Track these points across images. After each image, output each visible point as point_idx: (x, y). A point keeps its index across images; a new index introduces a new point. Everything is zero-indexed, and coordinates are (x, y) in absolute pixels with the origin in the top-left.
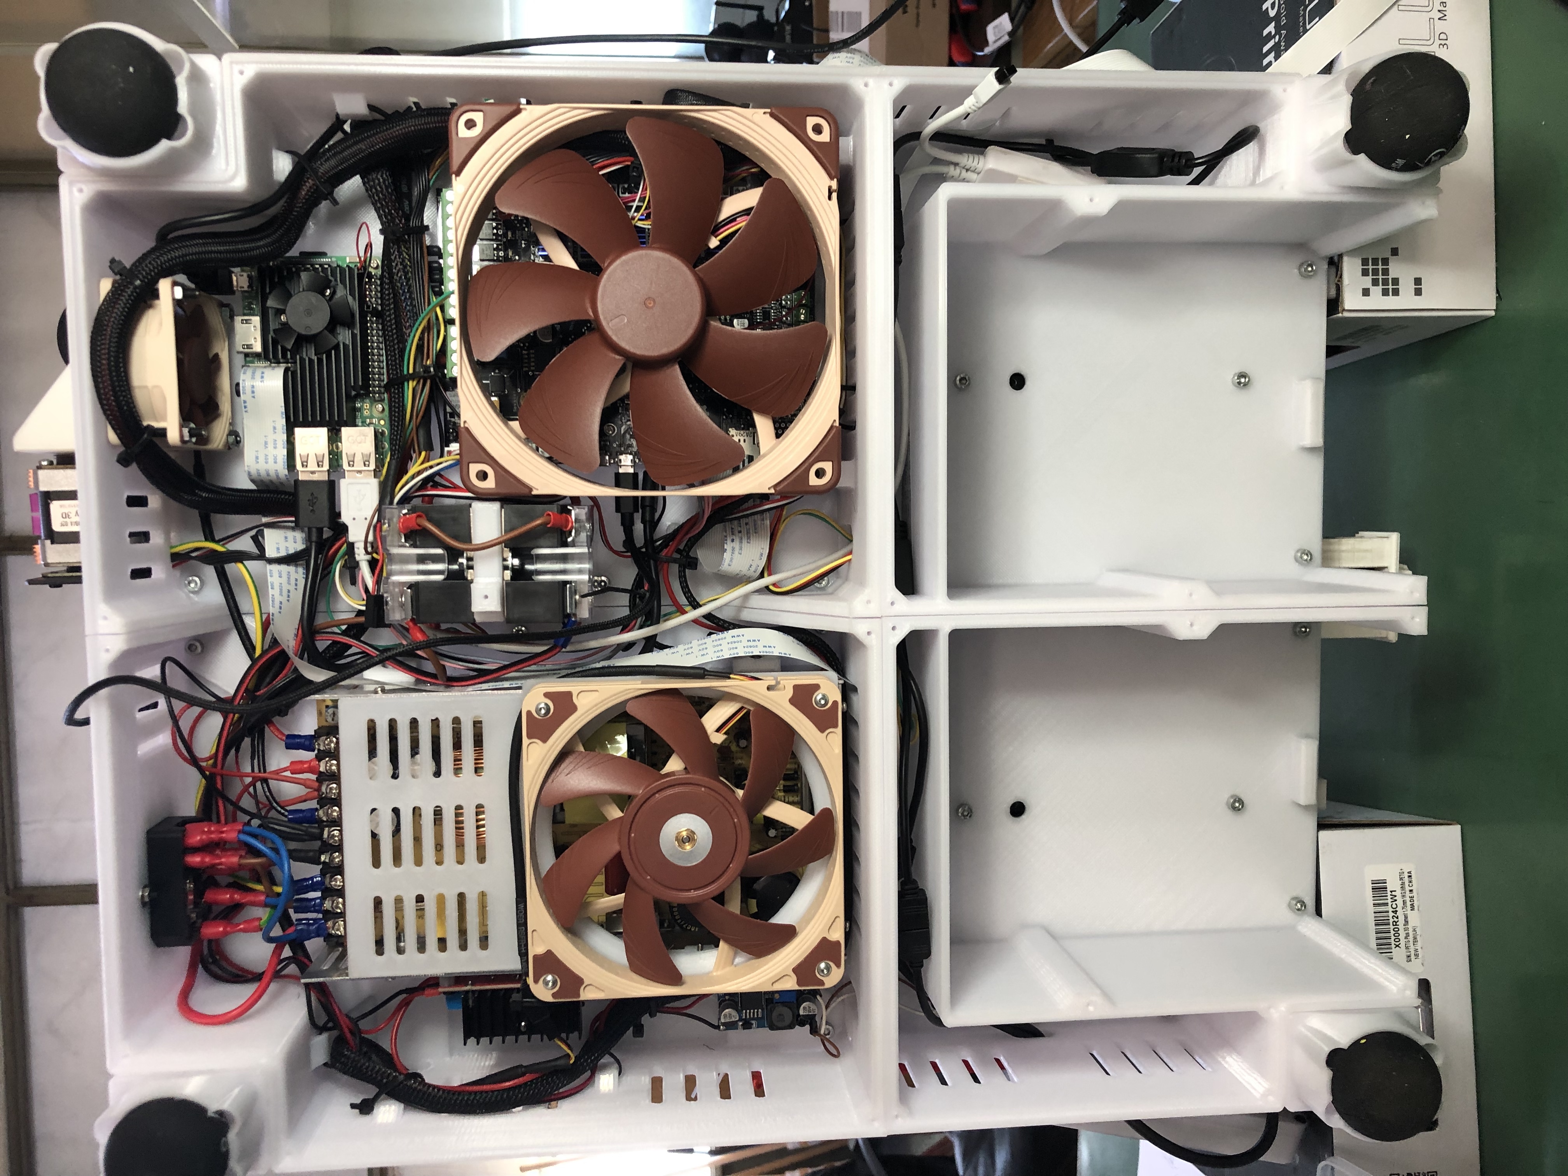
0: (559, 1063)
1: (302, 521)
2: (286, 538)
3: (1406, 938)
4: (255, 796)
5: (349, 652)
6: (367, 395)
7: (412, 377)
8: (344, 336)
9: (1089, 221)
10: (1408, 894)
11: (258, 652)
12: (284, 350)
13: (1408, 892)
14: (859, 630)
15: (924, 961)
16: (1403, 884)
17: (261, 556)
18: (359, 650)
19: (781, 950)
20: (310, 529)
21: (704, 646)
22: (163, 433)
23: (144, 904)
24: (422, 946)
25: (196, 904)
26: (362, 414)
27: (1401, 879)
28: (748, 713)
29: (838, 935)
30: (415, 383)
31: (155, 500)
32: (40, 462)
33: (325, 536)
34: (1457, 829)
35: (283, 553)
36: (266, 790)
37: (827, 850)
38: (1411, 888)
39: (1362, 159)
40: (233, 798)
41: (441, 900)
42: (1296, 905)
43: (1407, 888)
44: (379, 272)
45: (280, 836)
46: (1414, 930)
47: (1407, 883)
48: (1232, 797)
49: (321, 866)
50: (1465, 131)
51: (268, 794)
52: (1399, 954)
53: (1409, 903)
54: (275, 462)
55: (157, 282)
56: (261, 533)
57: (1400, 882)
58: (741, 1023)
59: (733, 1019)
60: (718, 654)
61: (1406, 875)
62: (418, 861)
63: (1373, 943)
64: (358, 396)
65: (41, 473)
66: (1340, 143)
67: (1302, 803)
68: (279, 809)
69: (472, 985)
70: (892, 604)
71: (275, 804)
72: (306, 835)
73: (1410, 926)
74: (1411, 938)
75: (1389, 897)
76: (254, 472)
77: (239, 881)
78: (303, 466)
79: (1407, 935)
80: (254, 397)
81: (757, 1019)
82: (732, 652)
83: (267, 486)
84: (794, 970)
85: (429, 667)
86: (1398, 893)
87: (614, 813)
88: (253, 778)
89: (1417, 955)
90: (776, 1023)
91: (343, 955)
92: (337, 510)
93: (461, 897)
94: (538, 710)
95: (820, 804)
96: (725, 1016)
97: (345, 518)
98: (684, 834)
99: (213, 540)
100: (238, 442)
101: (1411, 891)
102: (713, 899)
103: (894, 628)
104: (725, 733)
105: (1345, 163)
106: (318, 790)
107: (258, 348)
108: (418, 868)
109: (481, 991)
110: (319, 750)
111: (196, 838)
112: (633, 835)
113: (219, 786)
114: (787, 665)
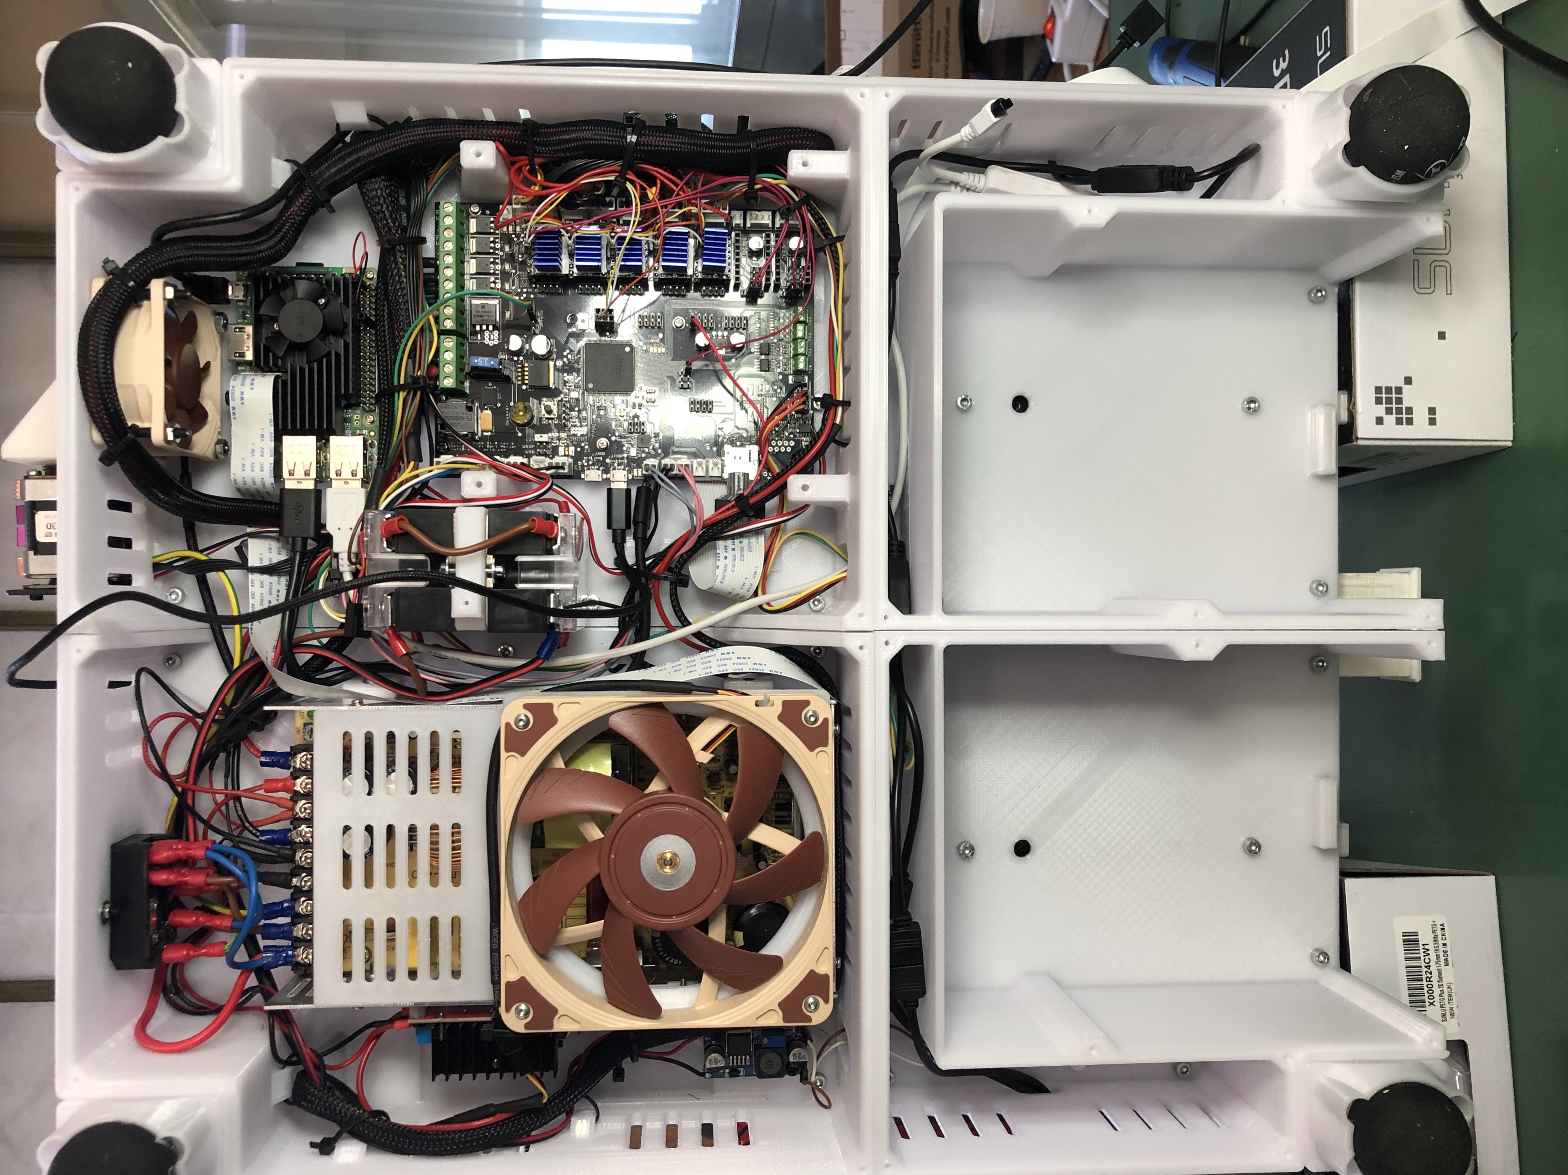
0: (531, 1101)
1: (286, 533)
2: (270, 549)
3: (1440, 995)
4: (227, 817)
5: (330, 667)
6: (357, 405)
7: (401, 388)
8: (337, 345)
9: (1087, 234)
10: (1441, 948)
11: (236, 664)
12: (276, 358)
13: (1441, 946)
14: (850, 644)
15: (920, 1000)
16: (1435, 937)
17: (243, 564)
18: (341, 665)
19: (767, 983)
20: (294, 538)
21: (693, 663)
22: (147, 432)
23: (104, 921)
24: (391, 974)
25: (159, 925)
26: (352, 424)
27: (1434, 932)
28: (735, 731)
29: (826, 967)
30: (405, 393)
31: (139, 507)
32: (28, 472)
33: (309, 548)
34: (1491, 879)
35: (266, 563)
36: (239, 808)
37: (815, 878)
38: (1444, 942)
39: (1362, 171)
40: (205, 817)
41: (413, 924)
42: (1319, 957)
43: (1441, 942)
44: (374, 282)
45: (253, 859)
46: (1449, 987)
47: (1440, 937)
48: (1248, 839)
49: (292, 890)
50: (1467, 143)
51: (240, 813)
52: (1434, 1012)
53: (1442, 958)
54: (262, 471)
55: (149, 282)
56: (244, 544)
57: (1433, 935)
58: (728, 1071)
59: (719, 1065)
60: (706, 671)
61: (1439, 928)
62: (390, 882)
63: (1406, 999)
64: (349, 406)
65: (28, 483)
66: (1339, 156)
67: (1323, 846)
68: (251, 828)
69: (444, 1016)
70: (886, 617)
71: (247, 824)
72: (278, 857)
73: (1444, 983)
74: (1446, 996)
75: (1422, 951)
76: (240, 480)
77: (207, 905)
78: (290, 474)
79: (1442, 992)
80: (243, 404)
81: (745, 1067)
82: (721, 668)
83: (252, 495)
84: (780, 1005)
85: (409, 682)
86: (1431, 947)
87: (594, 833)
88: (226, 795)
89: (1452, 1015)
90: (765, 1071)
91: (310, 986)
92: (322, 522)
93: (434, 922)
94: (518, 721)
95: (810, 828)
96: (710, 1061)
97: (331, 528)
98: (668, 856)
99: (196, 549)
100: (227, 452)
101: (1444, 944)
102: (696, 926)
103: (887, 643)
104: (712, 753)
105: (1343, 175)
106: (292, 809)
107: (249, 356)
108: (391, 889)
109: (452, 1024)
110: (294, 767)
111: (163, 854)
112: (613, 856)
113: (190, 802)
114: (777, 682)
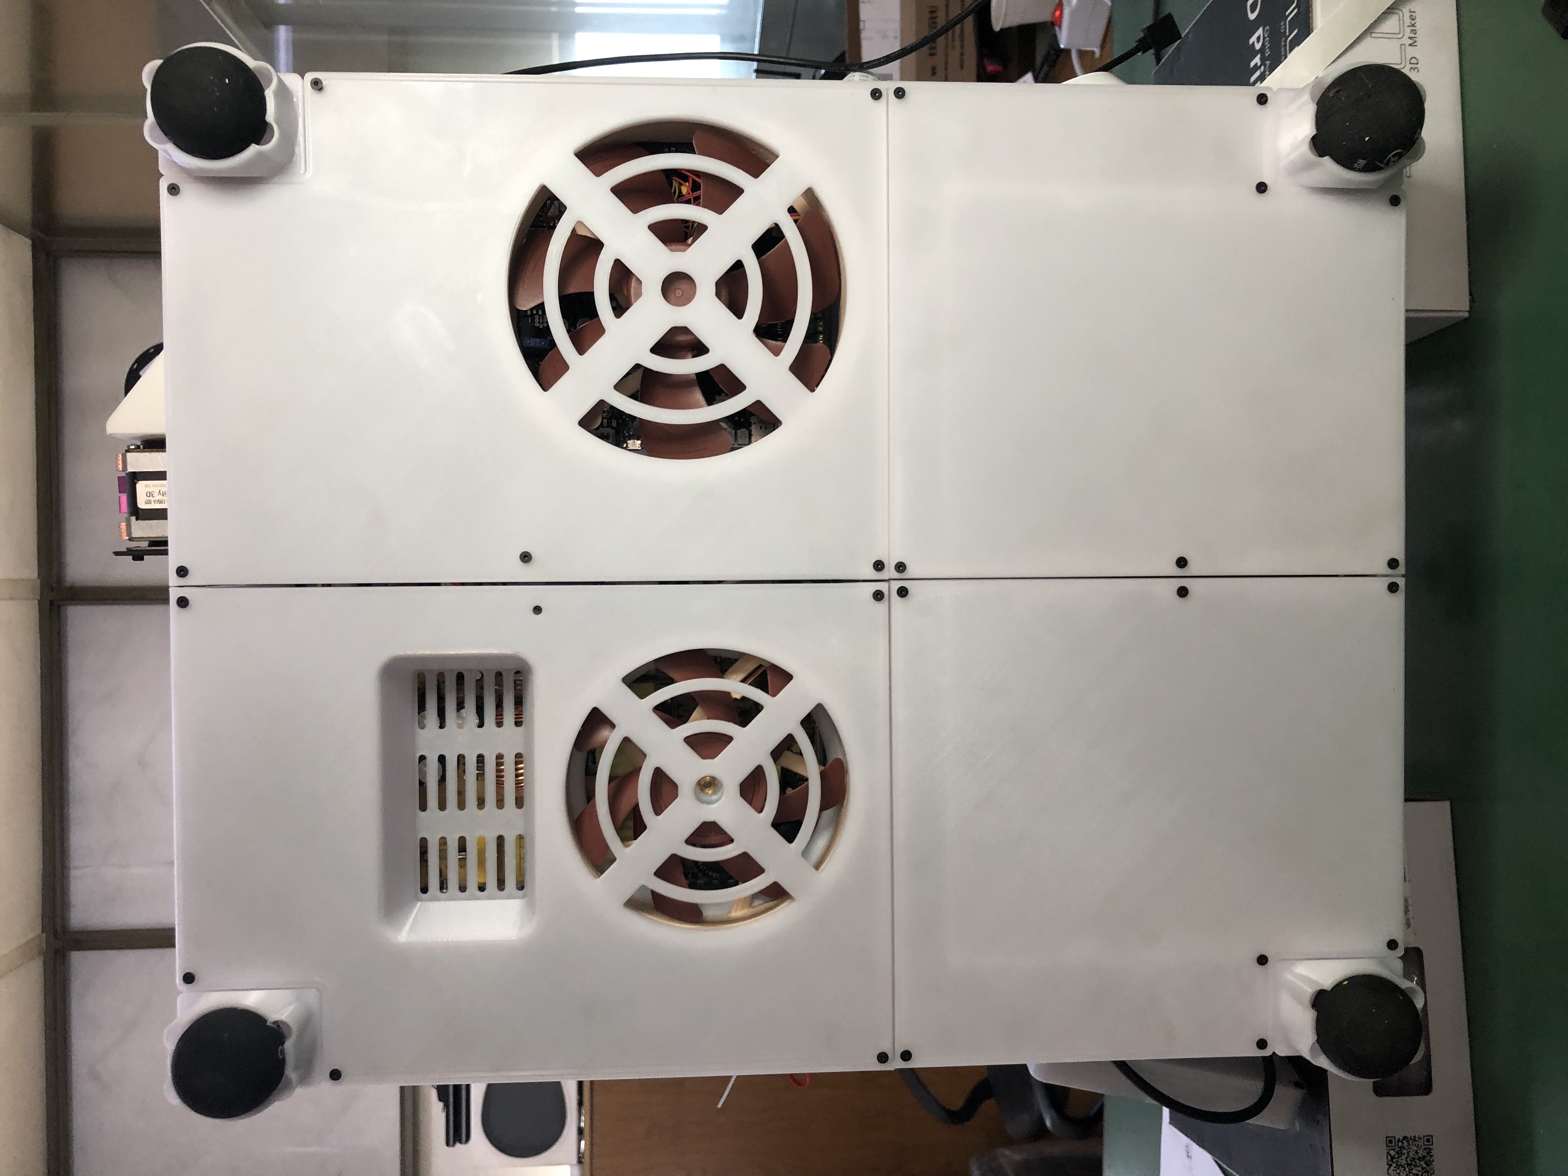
24: (463, 888)
28: (765, 671)
32: (128, 446)
34: (1447, 806)
39: (1327, 161)
41: (482, 843)
50: (1422, 136)
62: (461, 805)
65: (129, 455)
66: (1306, 147)
93: (500, 840)
98: (706, 779)
105: (1311, 165)
108: (462, 811)
